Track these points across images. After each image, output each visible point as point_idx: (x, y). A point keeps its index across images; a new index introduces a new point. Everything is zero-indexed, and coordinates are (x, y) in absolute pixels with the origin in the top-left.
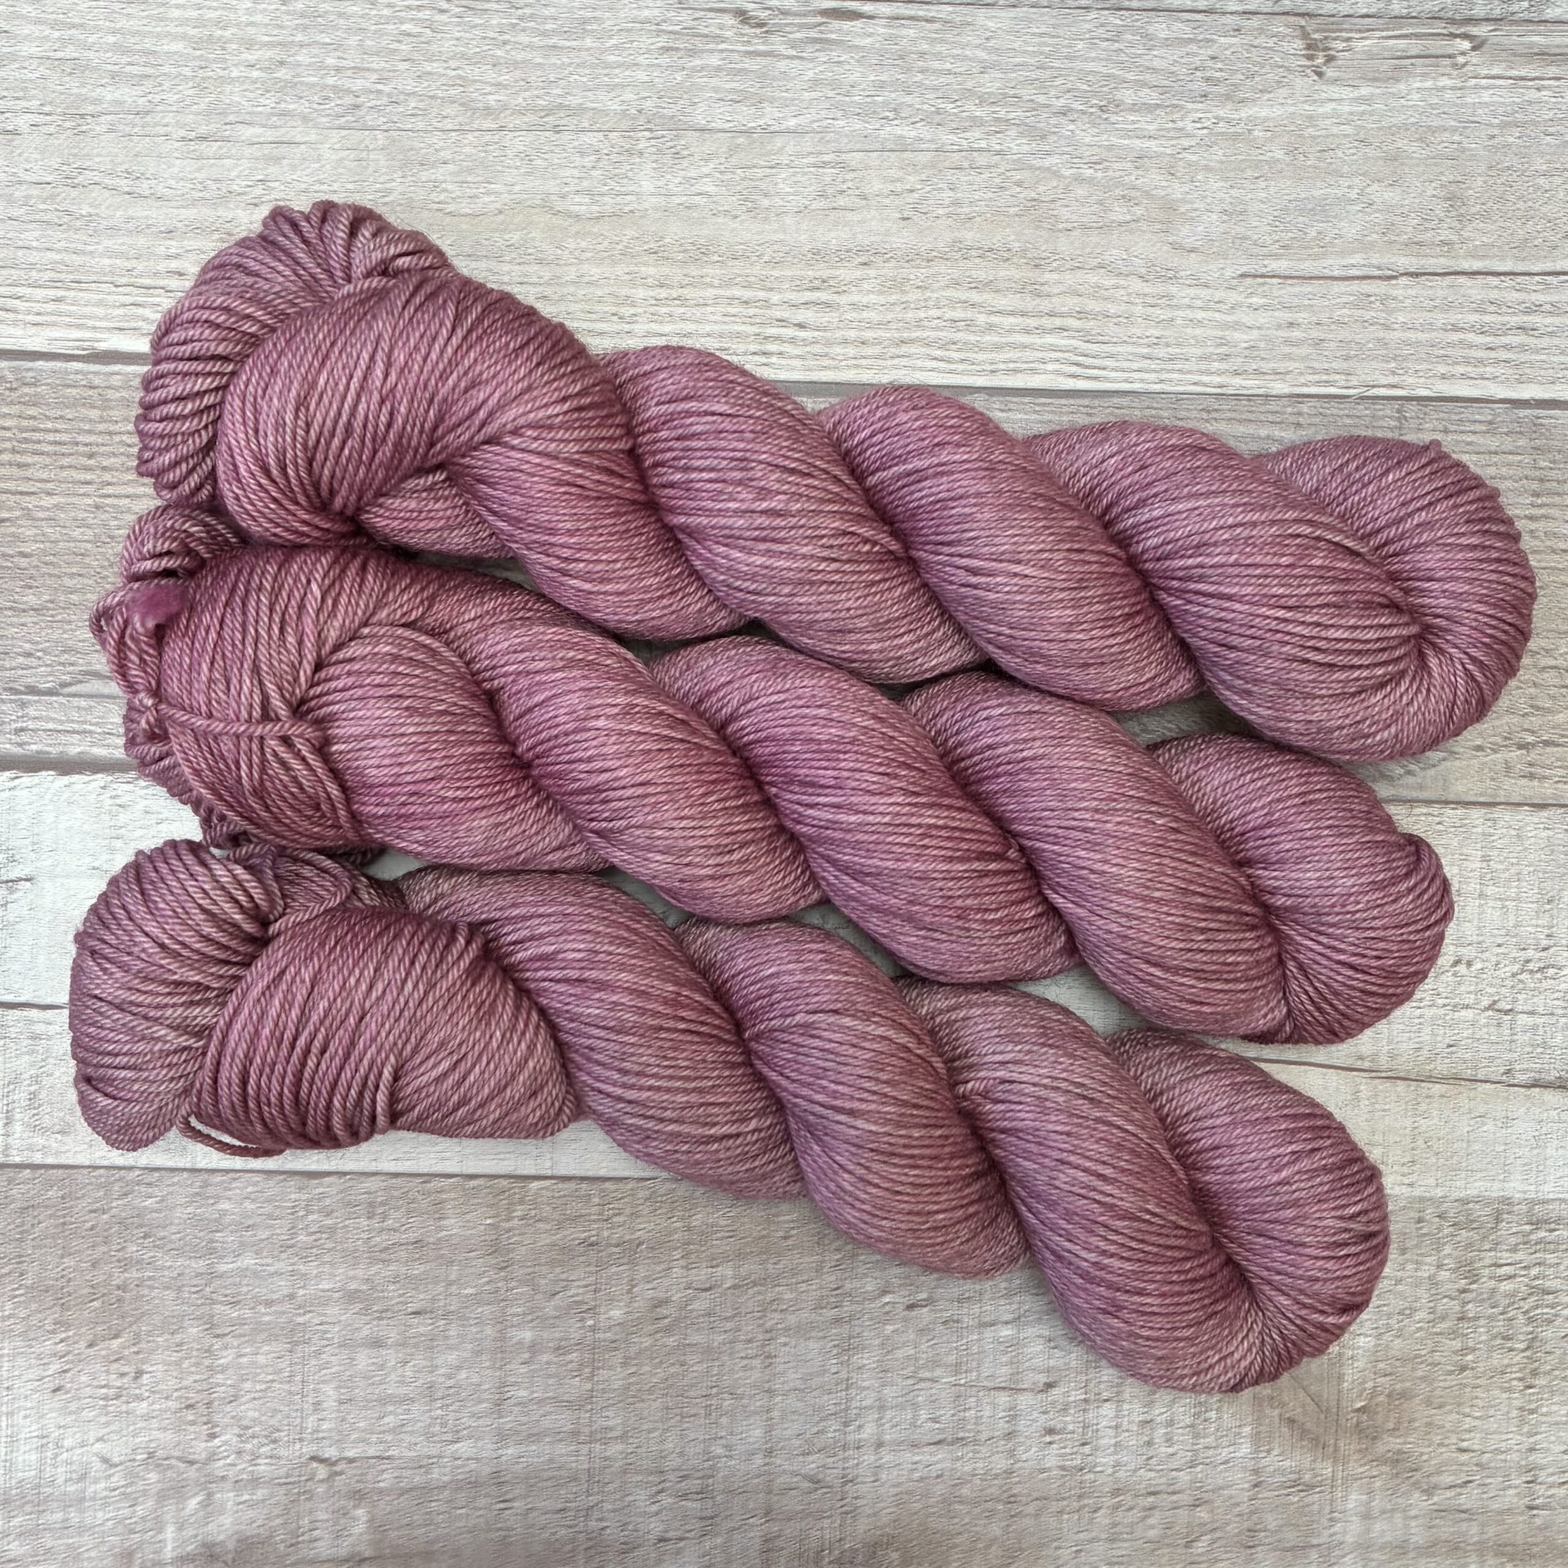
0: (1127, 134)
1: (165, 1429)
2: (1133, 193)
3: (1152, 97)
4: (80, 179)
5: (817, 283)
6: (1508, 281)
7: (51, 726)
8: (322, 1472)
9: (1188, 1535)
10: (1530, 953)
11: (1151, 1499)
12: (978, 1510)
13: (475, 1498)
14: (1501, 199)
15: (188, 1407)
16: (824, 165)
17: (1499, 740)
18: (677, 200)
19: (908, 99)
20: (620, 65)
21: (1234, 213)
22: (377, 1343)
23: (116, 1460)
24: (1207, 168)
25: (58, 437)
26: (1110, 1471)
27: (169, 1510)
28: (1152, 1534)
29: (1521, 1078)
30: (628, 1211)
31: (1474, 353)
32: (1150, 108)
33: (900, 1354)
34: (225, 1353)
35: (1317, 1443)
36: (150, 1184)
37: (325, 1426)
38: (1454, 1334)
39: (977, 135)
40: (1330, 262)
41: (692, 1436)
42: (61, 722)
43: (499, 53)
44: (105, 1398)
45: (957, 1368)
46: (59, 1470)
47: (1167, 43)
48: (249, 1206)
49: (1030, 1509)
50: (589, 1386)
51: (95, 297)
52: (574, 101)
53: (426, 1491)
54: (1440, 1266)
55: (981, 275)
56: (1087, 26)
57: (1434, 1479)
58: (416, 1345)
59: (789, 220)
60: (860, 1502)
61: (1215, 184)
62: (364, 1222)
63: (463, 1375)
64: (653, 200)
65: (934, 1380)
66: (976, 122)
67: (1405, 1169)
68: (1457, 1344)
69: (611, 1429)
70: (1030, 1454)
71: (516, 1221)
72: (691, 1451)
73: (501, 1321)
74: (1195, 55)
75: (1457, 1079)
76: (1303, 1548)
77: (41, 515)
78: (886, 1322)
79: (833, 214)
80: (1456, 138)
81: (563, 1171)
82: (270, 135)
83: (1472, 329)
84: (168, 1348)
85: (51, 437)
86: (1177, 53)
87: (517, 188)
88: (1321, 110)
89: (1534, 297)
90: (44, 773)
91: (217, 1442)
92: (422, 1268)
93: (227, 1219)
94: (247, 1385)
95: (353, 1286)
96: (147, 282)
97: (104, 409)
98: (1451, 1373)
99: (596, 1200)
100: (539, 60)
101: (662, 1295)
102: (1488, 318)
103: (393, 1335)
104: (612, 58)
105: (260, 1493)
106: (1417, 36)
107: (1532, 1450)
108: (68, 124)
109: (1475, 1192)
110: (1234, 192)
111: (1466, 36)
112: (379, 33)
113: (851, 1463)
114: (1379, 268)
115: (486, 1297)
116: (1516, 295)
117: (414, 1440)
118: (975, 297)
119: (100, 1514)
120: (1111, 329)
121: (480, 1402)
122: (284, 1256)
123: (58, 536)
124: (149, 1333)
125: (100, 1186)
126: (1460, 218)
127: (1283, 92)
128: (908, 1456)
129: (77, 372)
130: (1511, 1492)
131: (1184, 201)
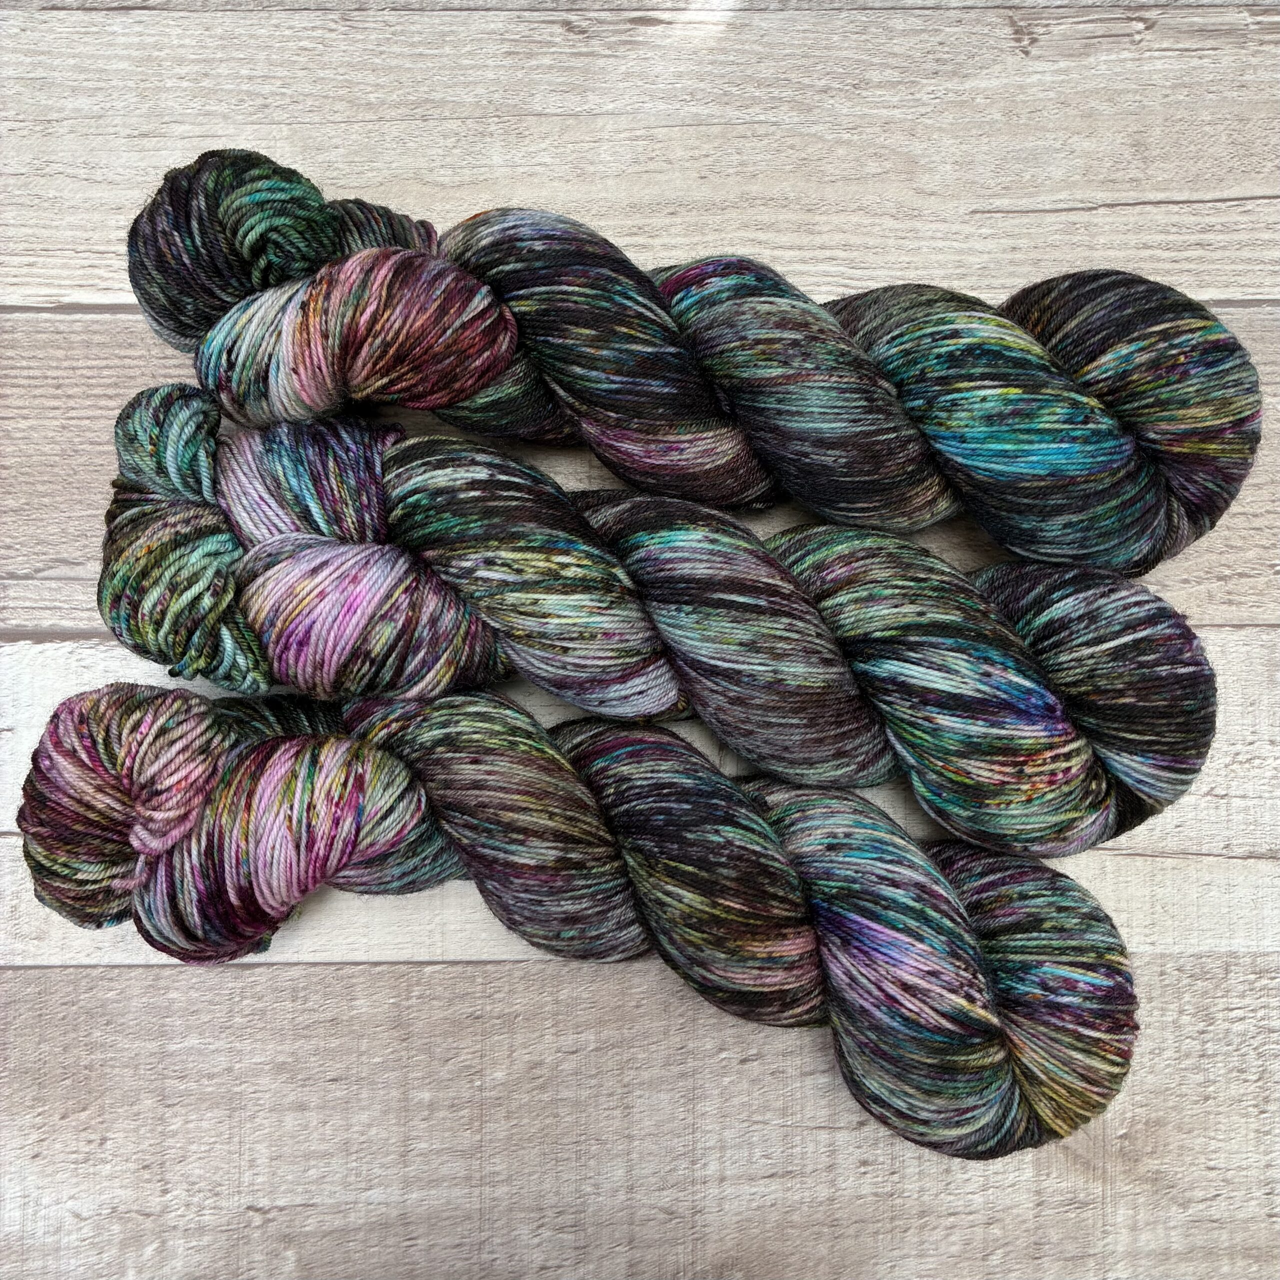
0: (876, 105)
1: (126, 1187)
2: (883, 151)
3: (895, 76)
4: (48, 170)
5: (635, 230)
6: (1186, 208)
7: (28, 604)
8: (257, 1219)
9: (984, 1249)
10: (1239, 747)
11: (952, 1219)
12: (808, 1233)
13: (385, 1238)
14: (1177, 144)
15: (145, 1167)
16: (637, 138)
17: (1202, 574)
18: (521, 170)
19: (702, 85)
20: (472, 67)
21: (964, 163)
22: (302, 1107)
23: (85, 1214)
24: (940, 129)
25: (31, 373)
26: (916, 1196)
27: (131, 1257)
28: (954, 1249)
29: (1238, 851)
30: (506, 989)
31: (1160, 265)
32: (893, 85)
33: (736, 1101)
34: (175, 1120)
35: (1088, 1166)
36: (111, 979)
37: (260, 1179)
38: (1197, 1069)
39: (757, 109)
40: (1042, 198)
41: (565, 1177)
42: (36, 601)
43: (377, 61)
44: (75, 1162)
45: (784, 1112)
46: (41, 1224)
47: (904, 33)
48: (194, 994)
49: (851, 1231)
50: (478, 1137)
51: (59, 261)
52: (437, 96)
53: (344, 1232)
54: (1181, 1012)
55: (765, 218)
56: (840, 23)
57: (1188, 1194)
58: (333, 1108)
59: (610, 182)
60: (708, 1230)
61: (947, 141)
62: (289, 1005)
63: (374, 1131)
64: (503, 170)
65: (765, 1123)
66: (756, 101)
67: (1147, 931)
68: (1200, 1078)
69: (498, 1173)
70: (848, 1184)
71: (414, 1000)
72: (565, 1190)
73: (404, 1085)
74: (928, 41)
75: (1185, 854)
76: (1082, 1257)
77: (18, 435)
78: (724, 1075)
79: (645, 176)
80: (1138, 98)
81: (451, 957)
82: (198, 130)
83: (1159, 246)
84: (127, 1118)
85: (25, 373)
86: (914, 40)
87: (394, 165)
88: (1028, 80)
89: (1207, 220)
90: (22, 643)
91: (169, 1196)
92: (338, 1042)
93: (176, 1006)
94: (194, 1147)
95: (281, 1059)
96: (102, 248)
97: (70, 348)
98: (1196, 1103)
99: (480, 980)
100: (408, 65)
101: (536, 1058)
102: (1171, 238)
103: (314, 1101)
104: (466, 62)
105: (206, 1239)
106: (1101, 20)
107: (1268, 1166)
108: (38, 128)
109: (1207, 948)
110: (964, 147)
111: (1140, 19)
112: (282, 49)
113: (699, 1196)
114: (1082, 202)
115: (391, 1064)
116: (1193, 218)
117: (333, 1189)
118: (761, 236)
119: (73, 1261)
120: (870, 258)
121: (388, 1154)
122: (223, 1035)
123: (31, 452)
124: (112, 1106)
125: (70, 982)
126: (1145, 160)
127: (998, 68)
128: (747, 1189)
129: (46, 321)
130: (1253, 1203)
131: (923, 155)
